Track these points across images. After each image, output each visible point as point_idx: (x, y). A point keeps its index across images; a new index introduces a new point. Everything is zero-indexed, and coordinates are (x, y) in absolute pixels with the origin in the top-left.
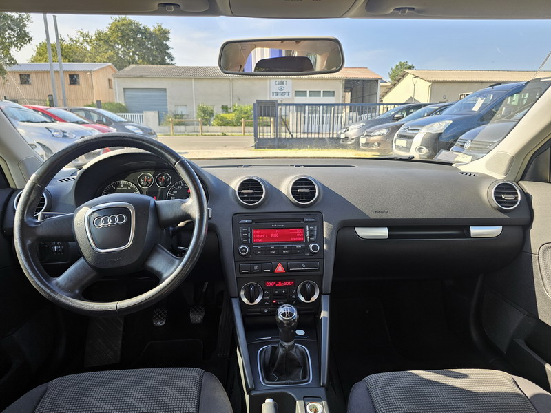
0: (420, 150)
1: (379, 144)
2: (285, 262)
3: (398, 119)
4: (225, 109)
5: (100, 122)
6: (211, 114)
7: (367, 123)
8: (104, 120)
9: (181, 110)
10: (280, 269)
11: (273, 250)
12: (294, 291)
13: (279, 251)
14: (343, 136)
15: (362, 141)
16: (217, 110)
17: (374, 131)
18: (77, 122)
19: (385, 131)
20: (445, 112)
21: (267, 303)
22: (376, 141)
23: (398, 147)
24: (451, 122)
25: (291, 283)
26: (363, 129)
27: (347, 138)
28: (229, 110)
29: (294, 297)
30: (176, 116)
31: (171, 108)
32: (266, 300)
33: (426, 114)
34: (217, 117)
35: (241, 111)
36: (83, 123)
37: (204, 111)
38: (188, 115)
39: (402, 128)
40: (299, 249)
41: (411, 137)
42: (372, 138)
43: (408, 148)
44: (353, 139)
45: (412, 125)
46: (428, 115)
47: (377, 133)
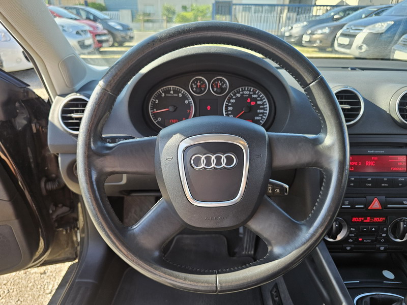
0: (360, 47)
1: (321, 42)
2: (383, 198)
3: (337, 19)
4: (184, 8)
5: (88, 18)
6: (174, 13)
7: (309, 22)
8: (92, 17)
9: (149, 10)
10: (376, 205)
11: (369, 182)
12: (385, 229)
13: (377, 184)
14: (287, 34)
15: (306, 38)
16: (178, 9)
17: (316, 30)
18: (72, 18)
19: (327, 30)
20: (384, 13)
21: (351, 240)
22: (319, 39)
23: (340, 45)
24: (393, 23)
25: (381, 219)
26: (306, 28)
27: (290, 36)
28: (187, 10)
29: (384, 235)
30: (145, 14)
31: (141, 7)
32: (351, 238)
33: (364, 16)
34: (178, 15)
35: (198, 10)
36: (76, 19)
37: (168, 10)
38: (154, 14)
39: (345, 28)
40: (401, 182)
41: (354, 36)
42: (314, 36)
43: (349, 46)
44: (296, 37)
45: (355, 26)
46: (366, 17)
47: (320, 31)
